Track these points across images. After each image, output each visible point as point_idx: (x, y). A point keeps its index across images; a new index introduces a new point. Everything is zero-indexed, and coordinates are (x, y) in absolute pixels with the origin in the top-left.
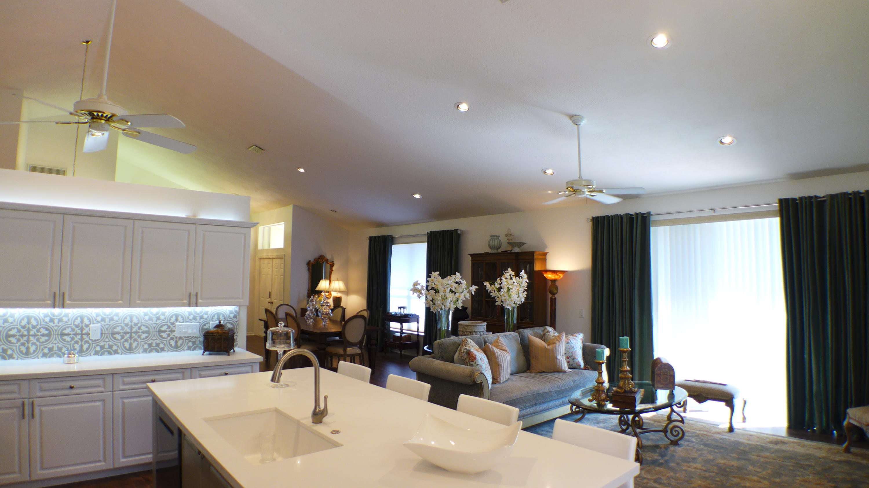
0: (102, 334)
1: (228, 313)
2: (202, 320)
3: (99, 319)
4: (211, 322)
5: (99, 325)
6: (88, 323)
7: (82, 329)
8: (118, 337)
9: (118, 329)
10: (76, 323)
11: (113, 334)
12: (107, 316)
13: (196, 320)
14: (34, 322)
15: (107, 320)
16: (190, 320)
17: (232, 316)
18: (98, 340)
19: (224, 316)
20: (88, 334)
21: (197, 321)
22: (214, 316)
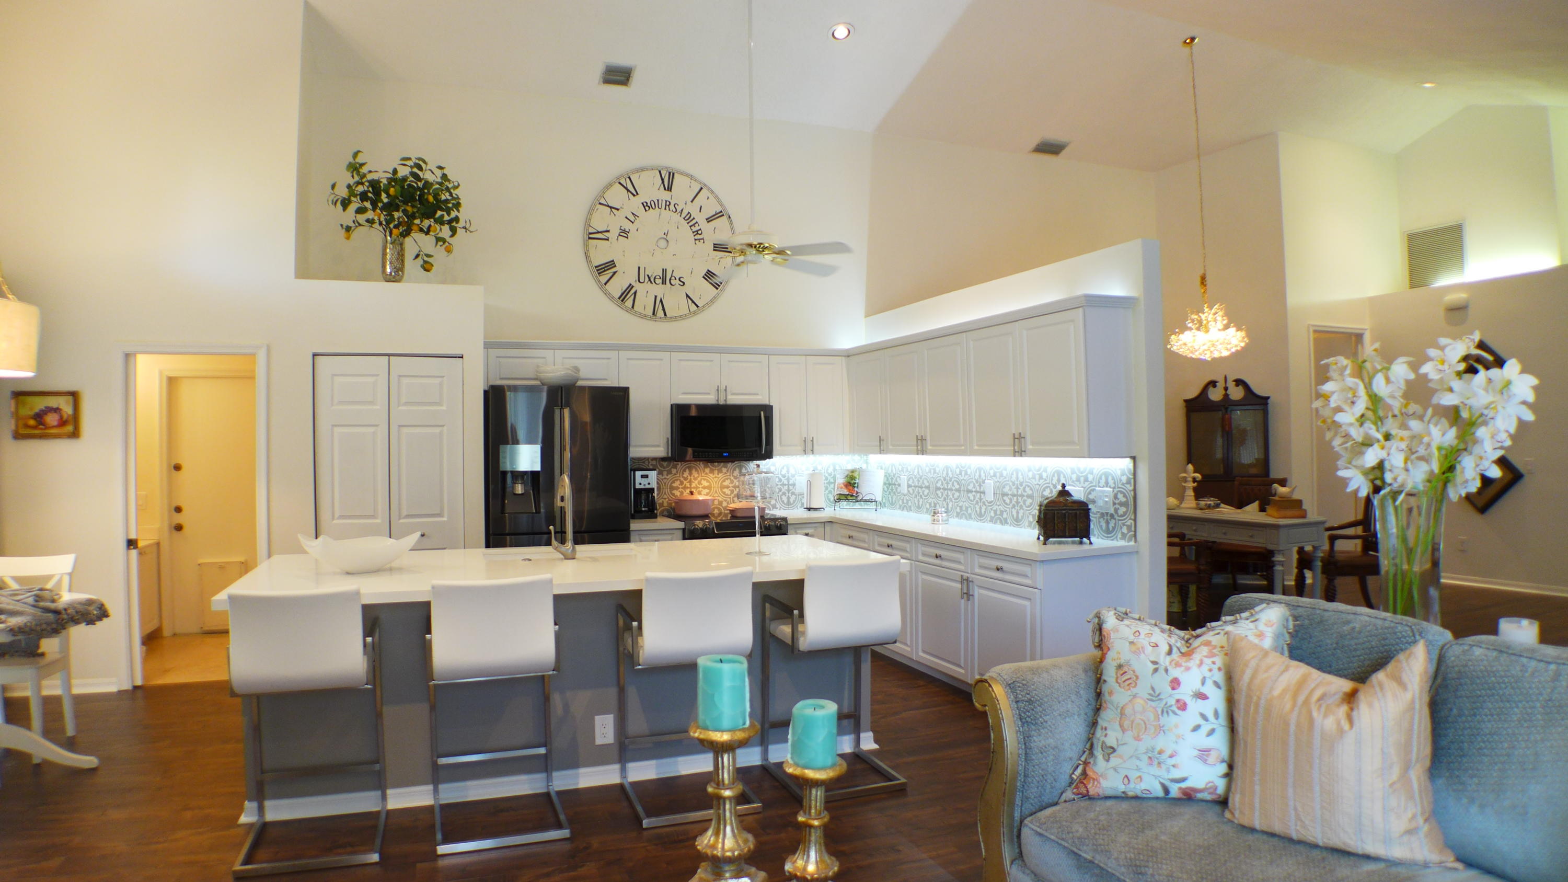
0: (994, 494)
1: (1119, 473)
2: (1087, 483)
3: (992, 473)
4: (1097, 489)
5: (992, 482)
6: (984, 478)
7: (980, 486)
8: (1007, 499)
9: (1006, 490)
10: (976, 478)
11: (1004, 495)
12: (998, 469)
13: (1080, 483)
14: (950, 475)
15: (998, 475)
16: (1073, 482)
17: (1124, 479)
18: (992, 501)
19: (1113, 479)
20: (984, 493)
21: (1080, 486)
22: (1101, 478)
